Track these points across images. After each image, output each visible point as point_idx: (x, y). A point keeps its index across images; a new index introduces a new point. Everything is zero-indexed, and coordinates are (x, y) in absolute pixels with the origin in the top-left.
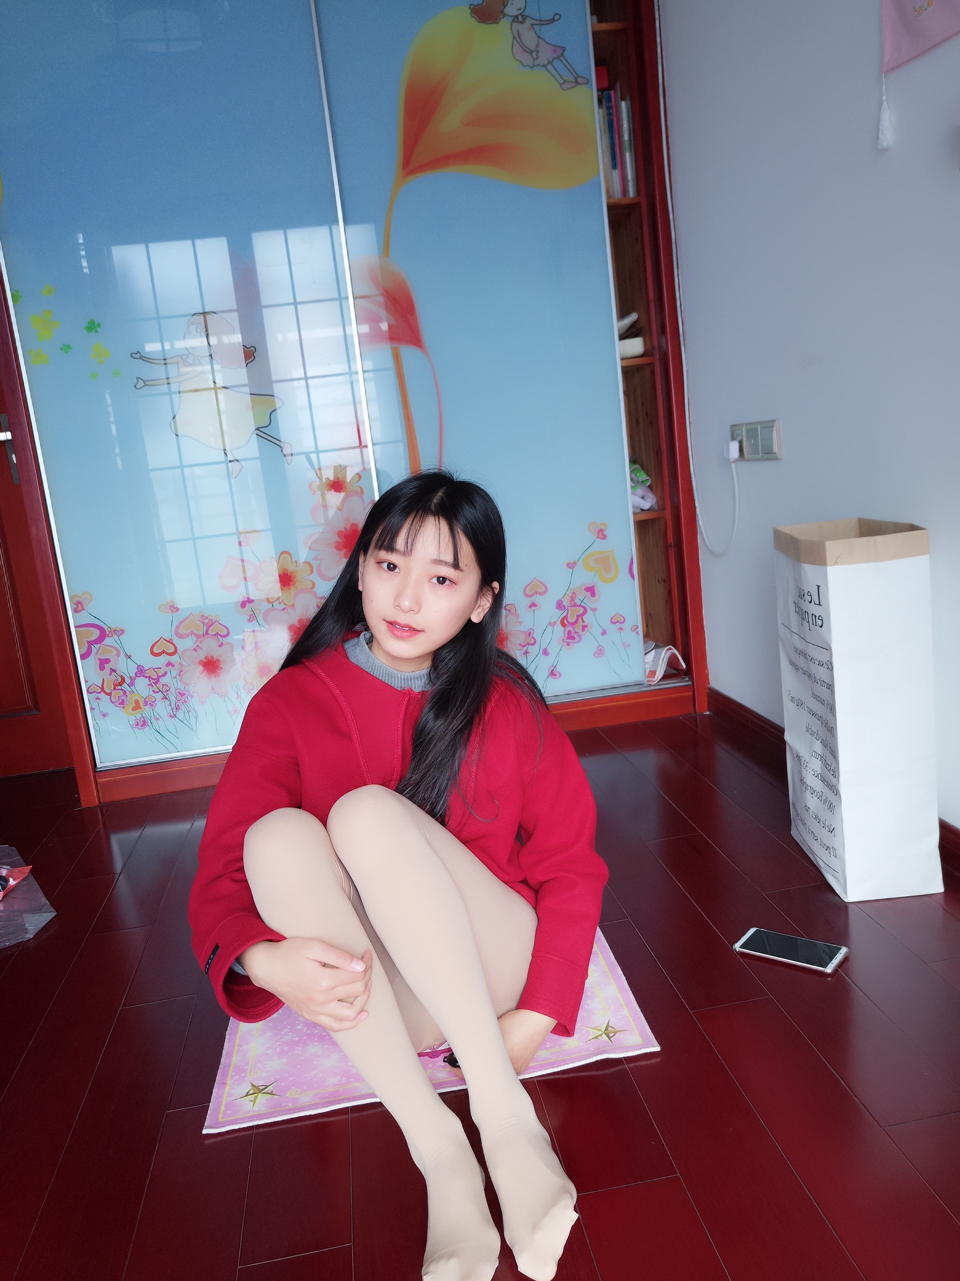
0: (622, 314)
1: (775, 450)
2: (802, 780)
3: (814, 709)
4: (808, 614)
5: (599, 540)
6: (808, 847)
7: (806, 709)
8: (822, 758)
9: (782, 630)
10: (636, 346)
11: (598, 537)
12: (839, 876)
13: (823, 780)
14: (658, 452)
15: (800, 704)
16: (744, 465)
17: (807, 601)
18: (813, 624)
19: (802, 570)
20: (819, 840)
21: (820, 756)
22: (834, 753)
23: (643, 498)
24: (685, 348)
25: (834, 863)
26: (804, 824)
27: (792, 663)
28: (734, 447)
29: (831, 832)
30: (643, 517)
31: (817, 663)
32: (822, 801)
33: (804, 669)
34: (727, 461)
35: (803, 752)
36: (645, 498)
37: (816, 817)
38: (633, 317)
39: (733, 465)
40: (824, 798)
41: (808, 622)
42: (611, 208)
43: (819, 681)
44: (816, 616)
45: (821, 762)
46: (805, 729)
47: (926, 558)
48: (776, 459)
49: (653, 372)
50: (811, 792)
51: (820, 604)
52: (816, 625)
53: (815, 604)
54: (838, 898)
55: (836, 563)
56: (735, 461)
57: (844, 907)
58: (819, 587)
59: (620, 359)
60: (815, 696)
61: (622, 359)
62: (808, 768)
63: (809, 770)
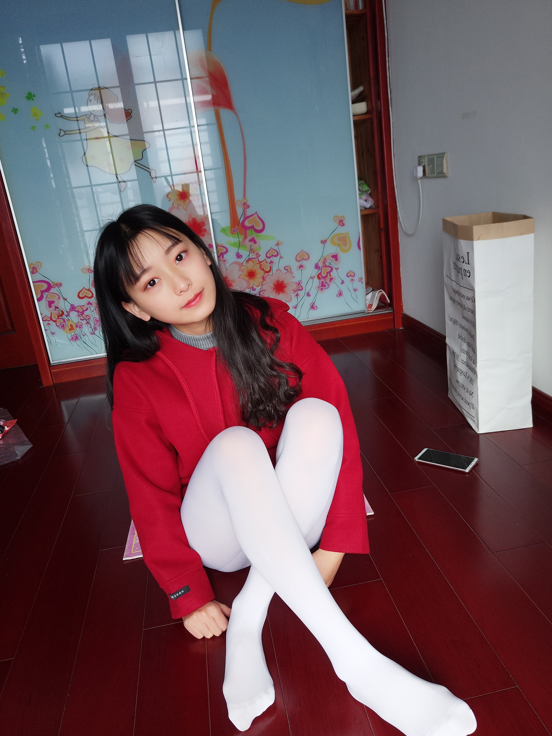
0: (354, 87)
1: (445, 171)
2: (455, 366)
3: (463, 325)
4: (461, 269)
5: (339, 226)
6: (457, 403)
7: (459, 324)
8: (468, 353)
9: (446, 279)
10: (362, 107)
11: (339, 225)
12: (475, 419)
13: (468, 366)
14: (375, 173)
15: (455, 322)
16: (425, 181)
17: (461, 262)
18: (464, 275)
19: (459, 244)
20: (464, 399)
21: (466, 352)
22: (474, 350)
23: (366, 201)
24: (391, 107)
25: (472, 412)
26: (456, 391)
27: (451, 298)
28: (420, 169)
29: (471, 395)
30: (366, 212)
31: (466, 298)
32: (467, 377)
33: (458, 302)
34: (416, 179)
35: (456, 350)
36: (367, 201)
37: (463, 386)
38: (361, 89)
39: (419, 181)
40: (467, 376)
41: (462, 274)
42: (347, 16)
43: (467, 309)
44: (466, 271)
45: (466, 355)
46: (458, 336)
47: (532, 236)
48: (445, 177)
49: (372, 123)
50: (460, 372)
51: (468, 264)
52: (466, 276)
53: (466, 263)
54: (474, 432)
55: (479, 239)
56: (421, 178)
57: (477, 436)
58: (468, 253)
59: (352, 116)
60: (464, 317)
61: (354, 116)
62: (459, 359)
63: (459, 360)
